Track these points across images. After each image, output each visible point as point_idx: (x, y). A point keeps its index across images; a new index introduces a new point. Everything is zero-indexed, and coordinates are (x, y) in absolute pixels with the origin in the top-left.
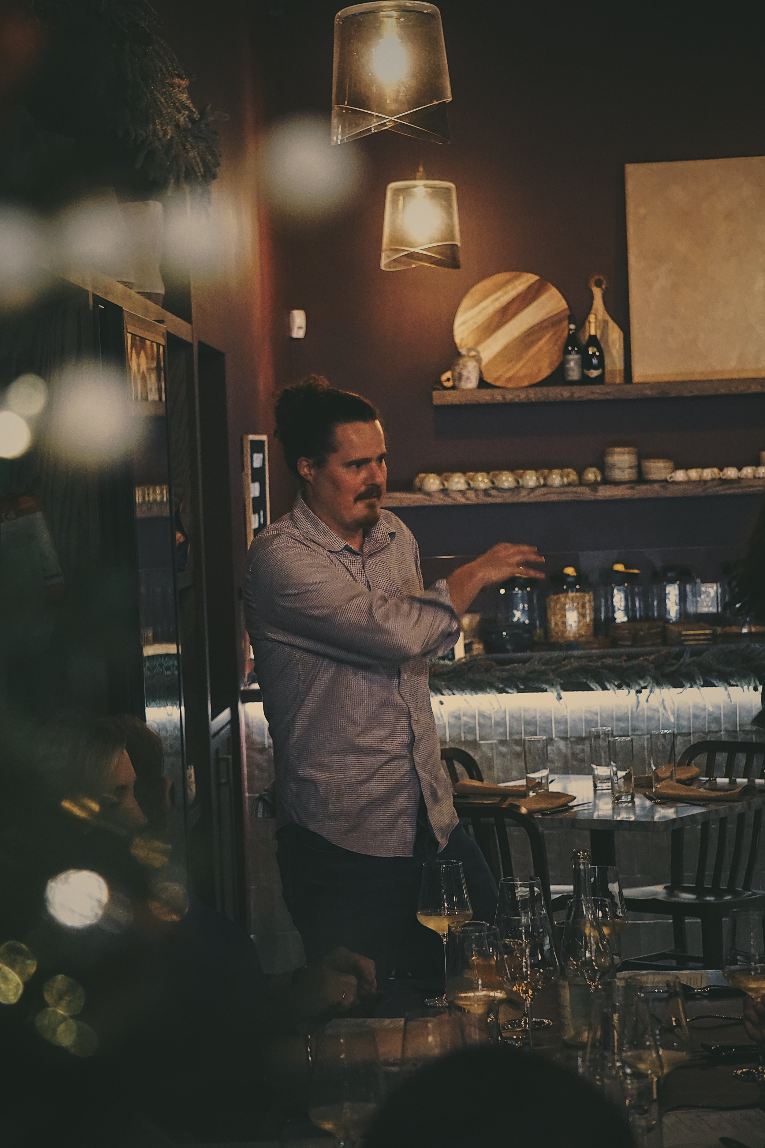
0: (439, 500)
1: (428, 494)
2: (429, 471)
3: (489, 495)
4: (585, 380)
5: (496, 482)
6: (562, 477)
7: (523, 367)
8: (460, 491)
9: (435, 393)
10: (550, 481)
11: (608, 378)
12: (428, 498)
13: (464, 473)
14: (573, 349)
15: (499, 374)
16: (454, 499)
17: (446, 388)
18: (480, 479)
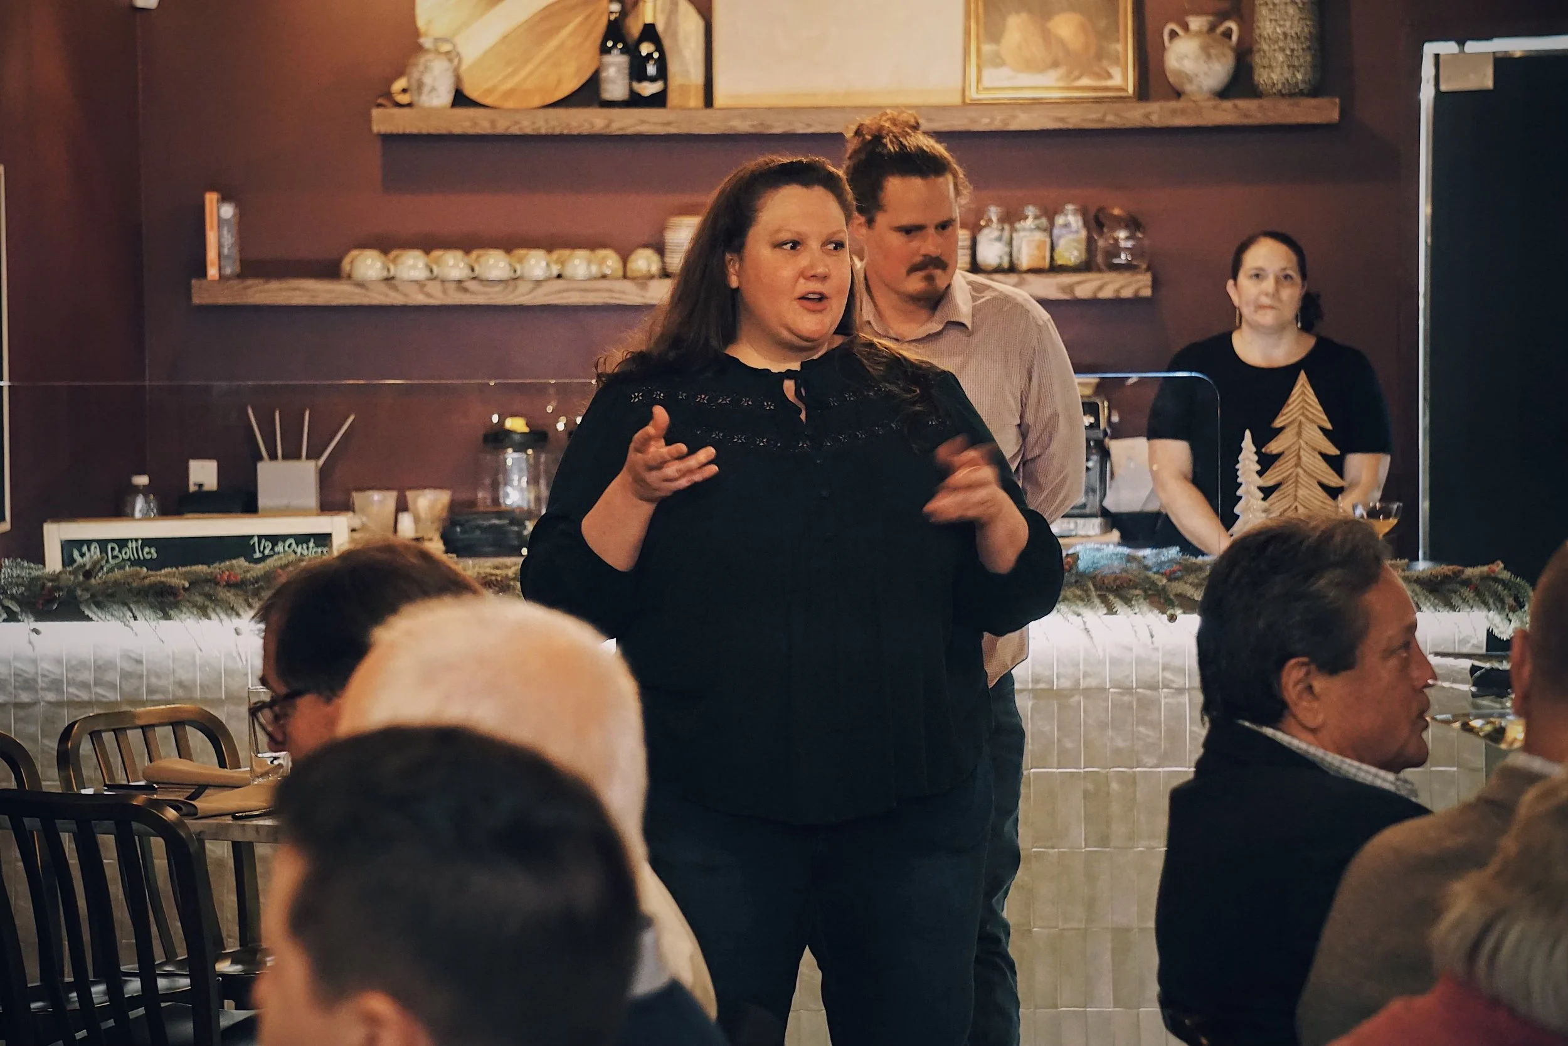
0: (380, 297)
1: (361, 285)
2: (365, 245)
3: (466, 290)
4: (635, 101)
5: (477, 268)
6: (589, 262)
7: (531, 73)
8: (416, 282)
9: (376, 112)
10: (569, 271)
11: (673, 98)
12: (358, 290)
13: (427, 251)
14: (615, 45)
15: (490, 84)
16: (405, 295)
17: (398, 105)
18: (451, 262)
